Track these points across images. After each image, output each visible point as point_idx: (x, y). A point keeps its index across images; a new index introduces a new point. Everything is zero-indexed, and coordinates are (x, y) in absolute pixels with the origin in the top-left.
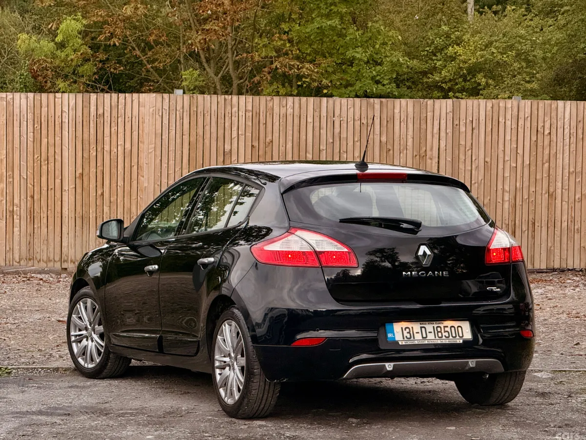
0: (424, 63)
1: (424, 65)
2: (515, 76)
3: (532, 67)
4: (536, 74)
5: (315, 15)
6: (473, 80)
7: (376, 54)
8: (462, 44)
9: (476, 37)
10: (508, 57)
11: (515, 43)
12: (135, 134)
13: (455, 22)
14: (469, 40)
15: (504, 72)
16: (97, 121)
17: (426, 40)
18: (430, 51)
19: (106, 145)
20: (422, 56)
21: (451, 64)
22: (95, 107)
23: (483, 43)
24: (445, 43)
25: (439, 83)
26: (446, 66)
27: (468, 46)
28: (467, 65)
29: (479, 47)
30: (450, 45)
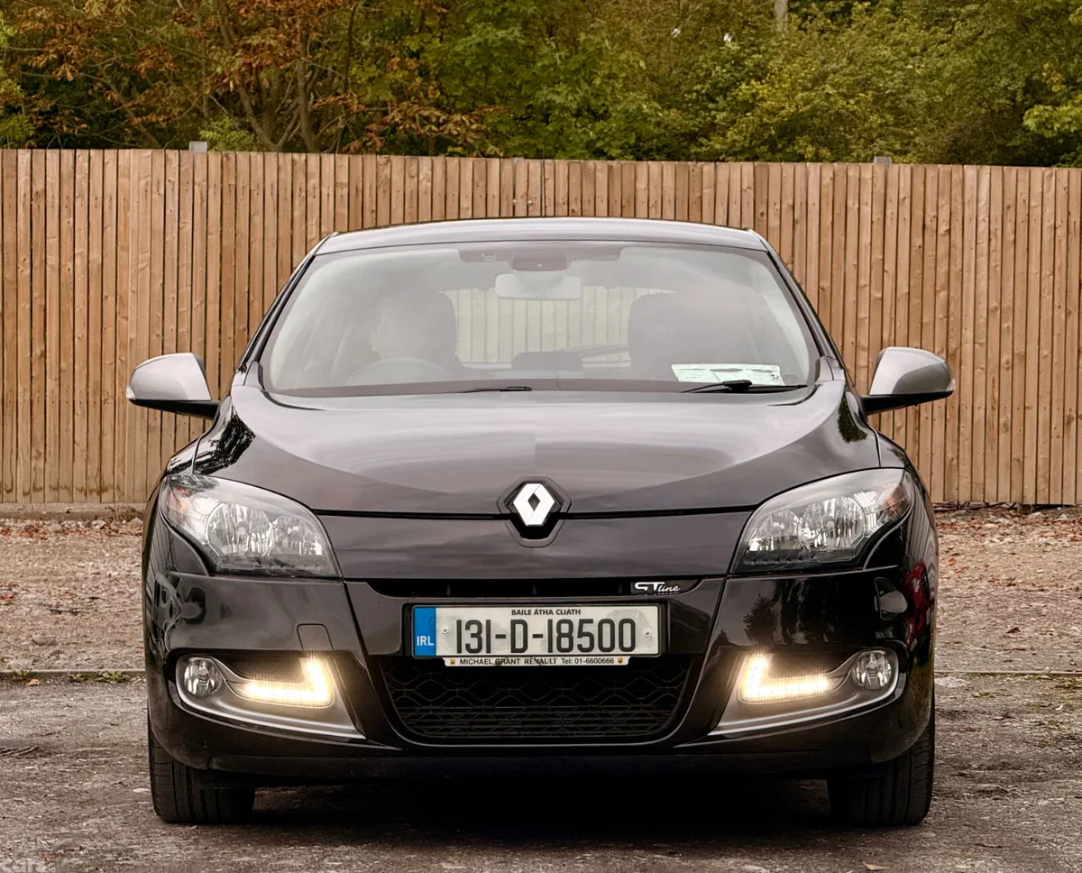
0: (690, 116)
1: (691, 119)
2: (872, 141)
3: (906, 124)
4: (913, 137)
5: (473, 20)
6: (788, 150)
7: (597, 96)
8: (767, 78)
9: (794, 63)
10: (857, 103)
11: (872, 76)
12: (110, 231)
13: (752, 35)
14: (780, 70)
15: (851, 133)
16: (31, 205)
17: (694, 71)
18: (704, 91)
19: (51, 255)
20: (687, 103)
21: (745, 116)
22: (29, 177)
23: (809, 76)
24: (732, 76)
25: (721, 154)
26: (734, 122)
27: (779, 81)
28: (776, 119)
29: (800, 84)
30: (743, 80)
